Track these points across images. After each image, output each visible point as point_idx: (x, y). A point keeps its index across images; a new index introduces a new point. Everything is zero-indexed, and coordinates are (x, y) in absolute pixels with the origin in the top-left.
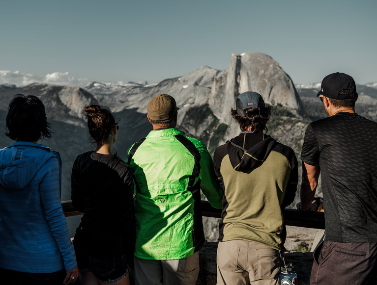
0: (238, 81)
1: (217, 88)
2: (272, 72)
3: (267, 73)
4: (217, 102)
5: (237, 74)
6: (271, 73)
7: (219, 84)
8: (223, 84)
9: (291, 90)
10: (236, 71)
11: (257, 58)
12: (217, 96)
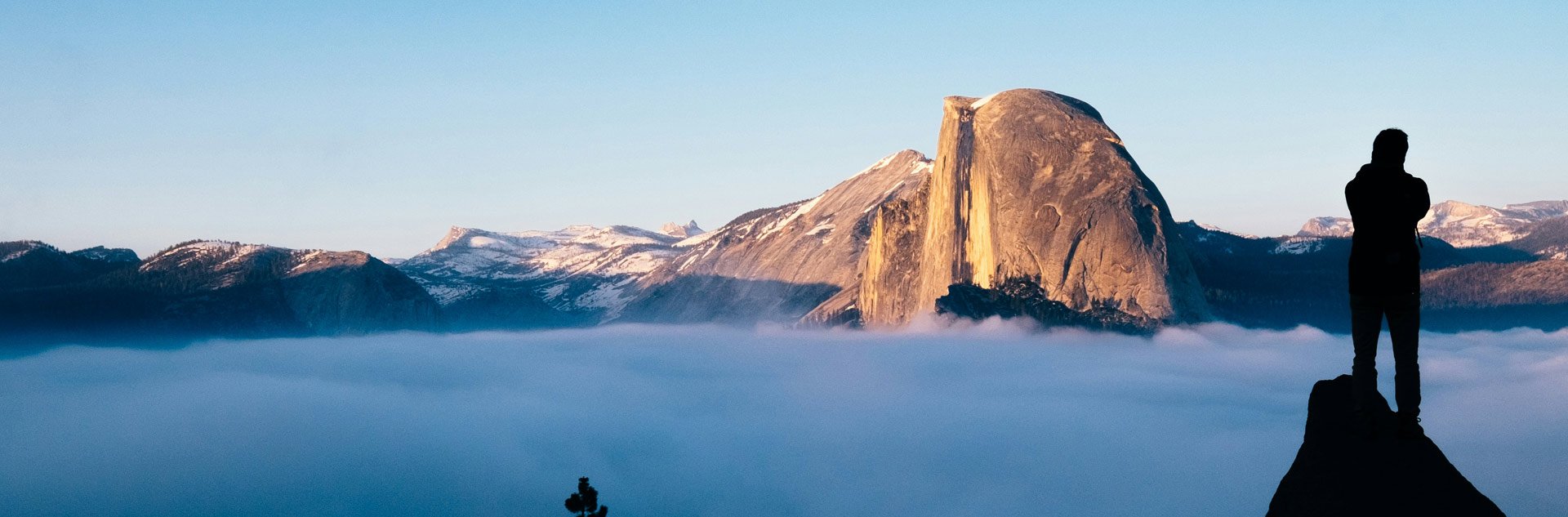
0: (964, 213)
1: (891, 244)
2: (1087, 174)
3: (1067, 179)
4: (888, 300)
5: (961, 186)
6: (1080, 177)
7: (896, 226)
8: (912, 228)
9: (1155, 244)
10: (957, 173)
11: (1031, 118)
12: (889, 278)
